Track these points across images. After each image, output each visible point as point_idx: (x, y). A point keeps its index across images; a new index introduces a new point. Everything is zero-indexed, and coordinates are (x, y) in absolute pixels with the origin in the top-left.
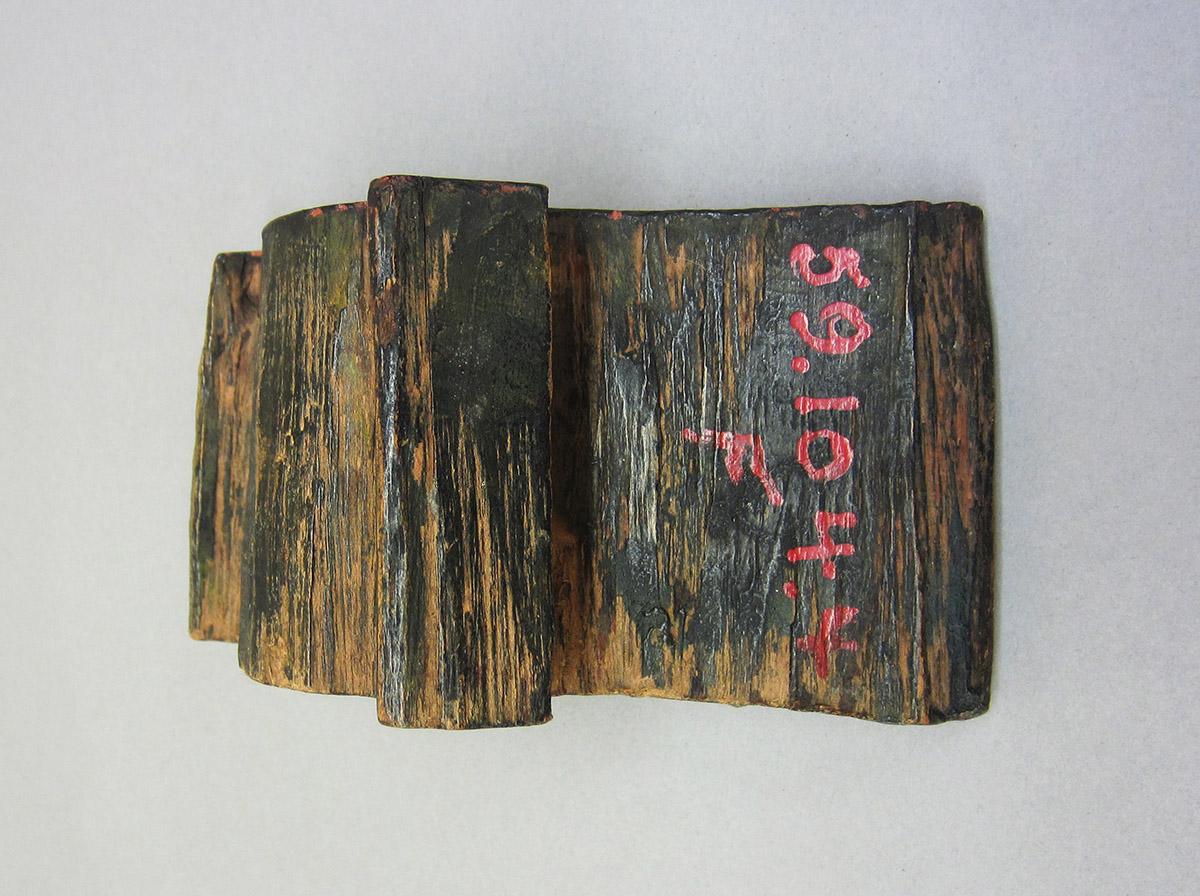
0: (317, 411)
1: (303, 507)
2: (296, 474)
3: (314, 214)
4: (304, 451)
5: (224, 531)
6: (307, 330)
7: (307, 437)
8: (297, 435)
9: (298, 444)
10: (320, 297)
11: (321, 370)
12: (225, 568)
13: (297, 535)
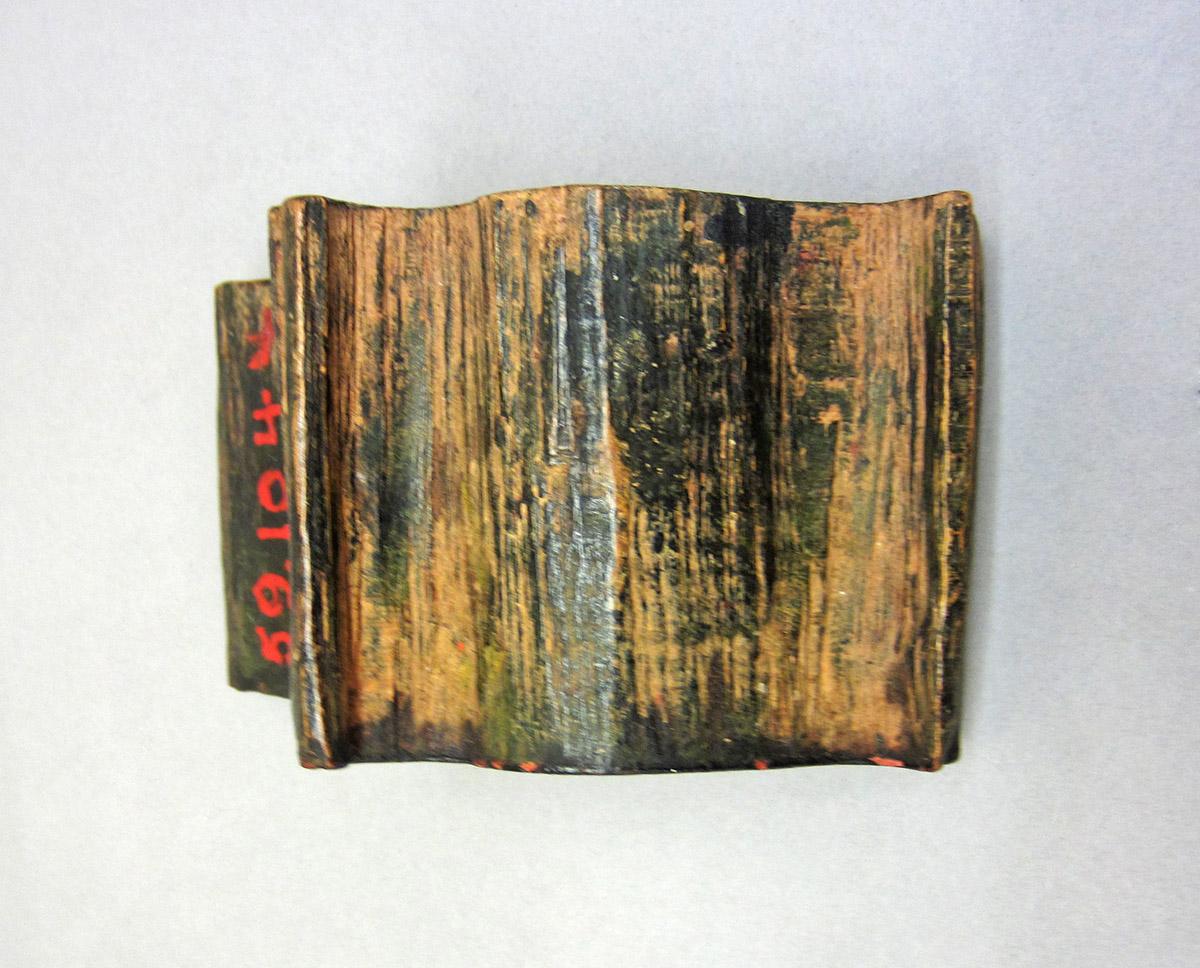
0: (508, 527)
1: (512, 413)
2: (525, 451)
3: (532, 765)
4: (518, 479)
5: (917, 360)
6: (528, 626)
7: (517, 494)
8: (527, 498)
9: (526, 488)
10: (515, 664)
11: (507, 575)
12: (913, 307)
13: (520, 376)
